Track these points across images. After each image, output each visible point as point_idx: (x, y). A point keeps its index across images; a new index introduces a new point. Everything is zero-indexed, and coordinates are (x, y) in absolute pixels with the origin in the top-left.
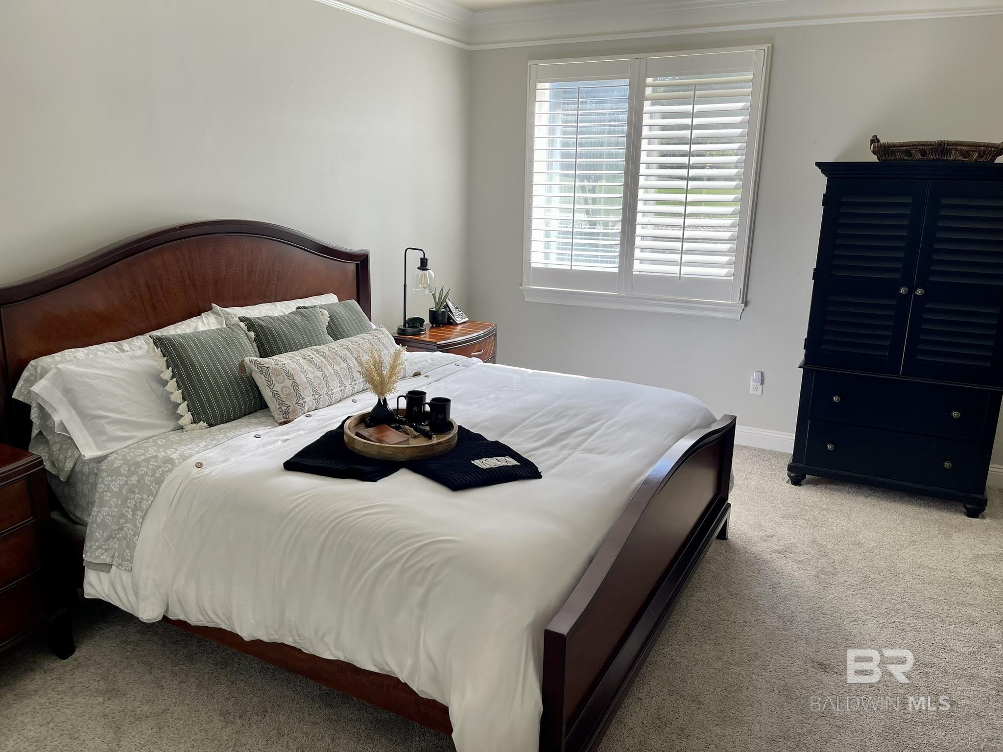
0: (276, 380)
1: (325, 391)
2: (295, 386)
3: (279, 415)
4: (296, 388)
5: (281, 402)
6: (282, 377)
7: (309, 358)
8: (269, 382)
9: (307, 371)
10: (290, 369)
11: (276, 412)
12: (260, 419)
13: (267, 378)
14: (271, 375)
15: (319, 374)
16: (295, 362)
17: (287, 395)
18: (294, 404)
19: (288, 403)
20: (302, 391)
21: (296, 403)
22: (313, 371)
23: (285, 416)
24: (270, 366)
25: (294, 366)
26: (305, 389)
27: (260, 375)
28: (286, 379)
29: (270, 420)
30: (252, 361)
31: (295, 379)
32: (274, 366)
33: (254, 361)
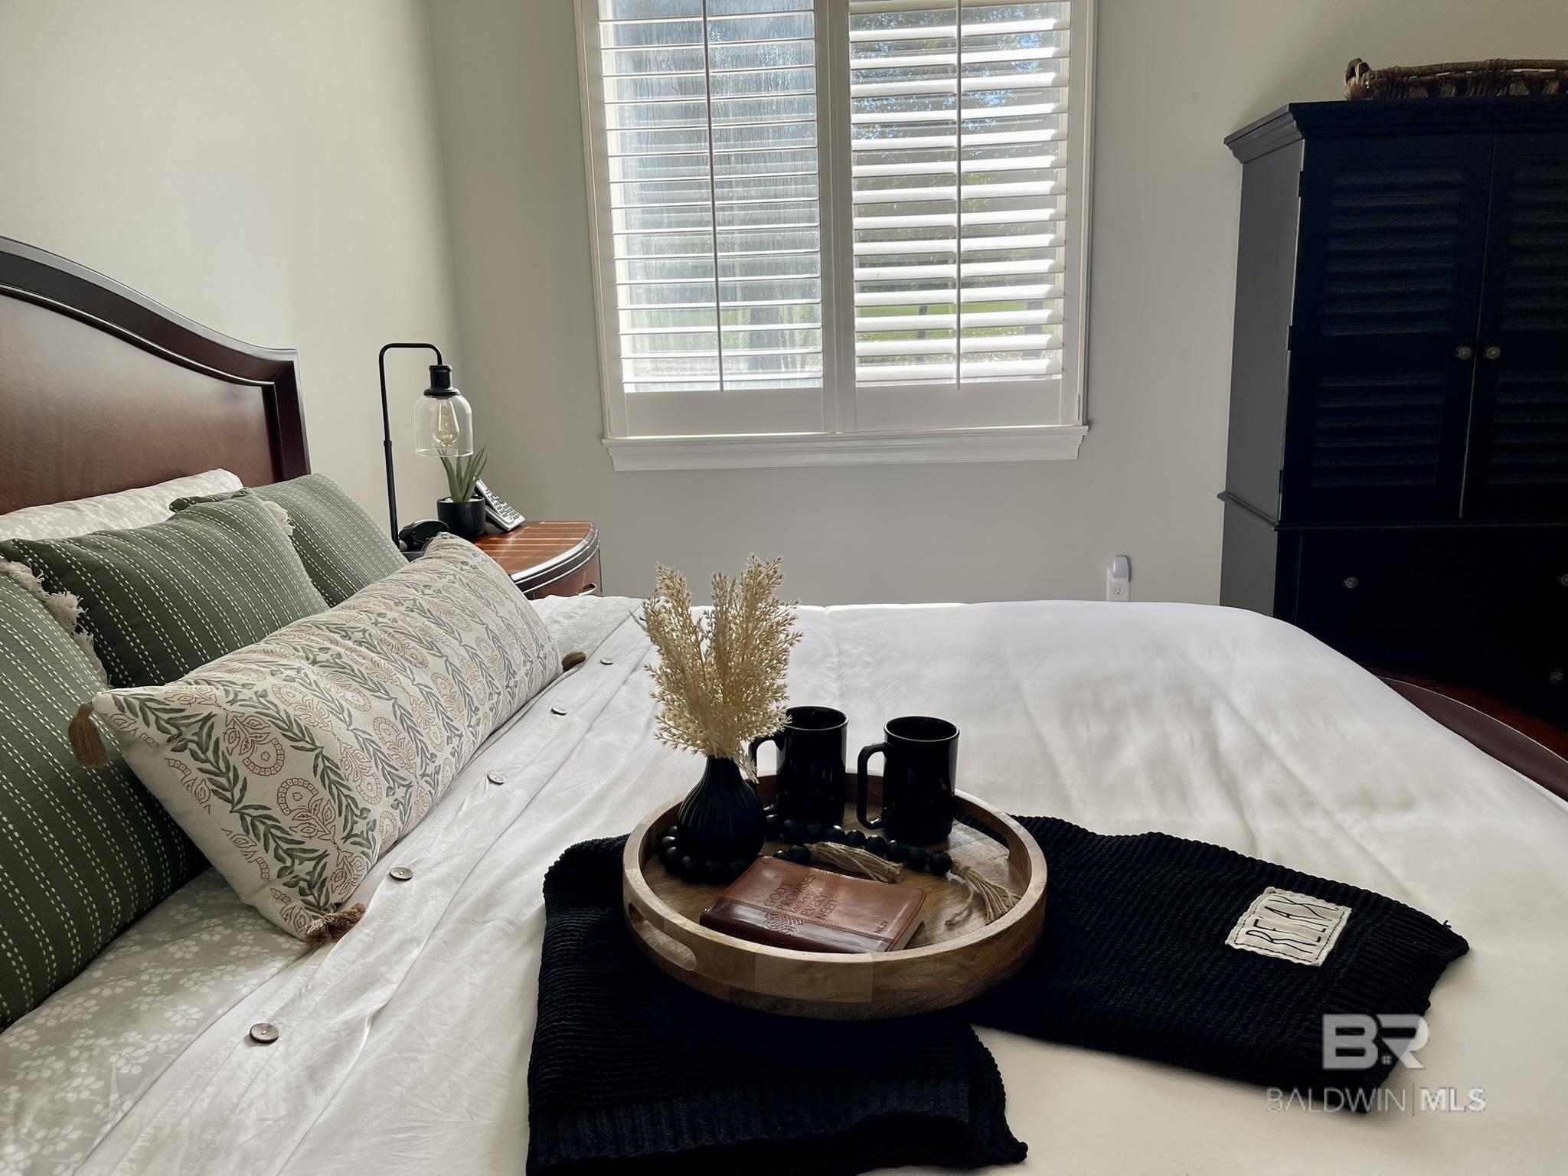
0: (249, 764)
1: (419, 765)
2: (328, 772)
3: (285, 899)
4: (332, 776)
5: (285, 846)
6: (269, 748)
7: (327, 656)
8: (220, 774)
9: (346, 705)
10: (292, 713)
11: (267, 889)
12: (205, 937)
13: (207, 761)
14: (223, 746)
15: (382, 708)
16: (293, 680)
17: (306, 813)
18: (340, 842)
19: (320, 846)
20: (352, 785)
21: (346, 839)
22: (362, 702)
23: (310, 898)
24: (215, 710)
25: (299, 697)
26: (361, 772)
27: (177, 755)
28: (290, 753)
29: (247, 935)
30: (130, 706)
31: (318, 744)
32: (228, 706)
33: (136, 704)
